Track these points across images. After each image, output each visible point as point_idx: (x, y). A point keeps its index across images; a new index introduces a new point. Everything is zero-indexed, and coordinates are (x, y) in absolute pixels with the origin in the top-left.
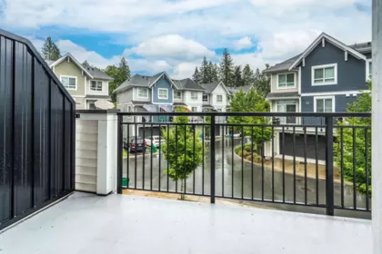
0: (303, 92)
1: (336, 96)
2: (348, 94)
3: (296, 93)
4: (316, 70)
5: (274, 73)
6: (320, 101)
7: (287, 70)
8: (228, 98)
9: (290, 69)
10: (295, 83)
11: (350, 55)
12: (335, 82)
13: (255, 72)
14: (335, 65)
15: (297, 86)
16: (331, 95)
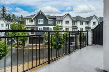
0: (36, 25)
1: (43, 27)
2: (45, 27)
3: (34, 26)
4: (39, 20)
5: (28, 19)
6: (40, 28)
7: (32, 19)
8: (6, 26)
9: (33, 18)
10: (34, 22)
11: (46, 18)
12: (43, 24)
13: (17, 17)
14: (43, 19)
15: (34, 24)
16: (42, 27)
